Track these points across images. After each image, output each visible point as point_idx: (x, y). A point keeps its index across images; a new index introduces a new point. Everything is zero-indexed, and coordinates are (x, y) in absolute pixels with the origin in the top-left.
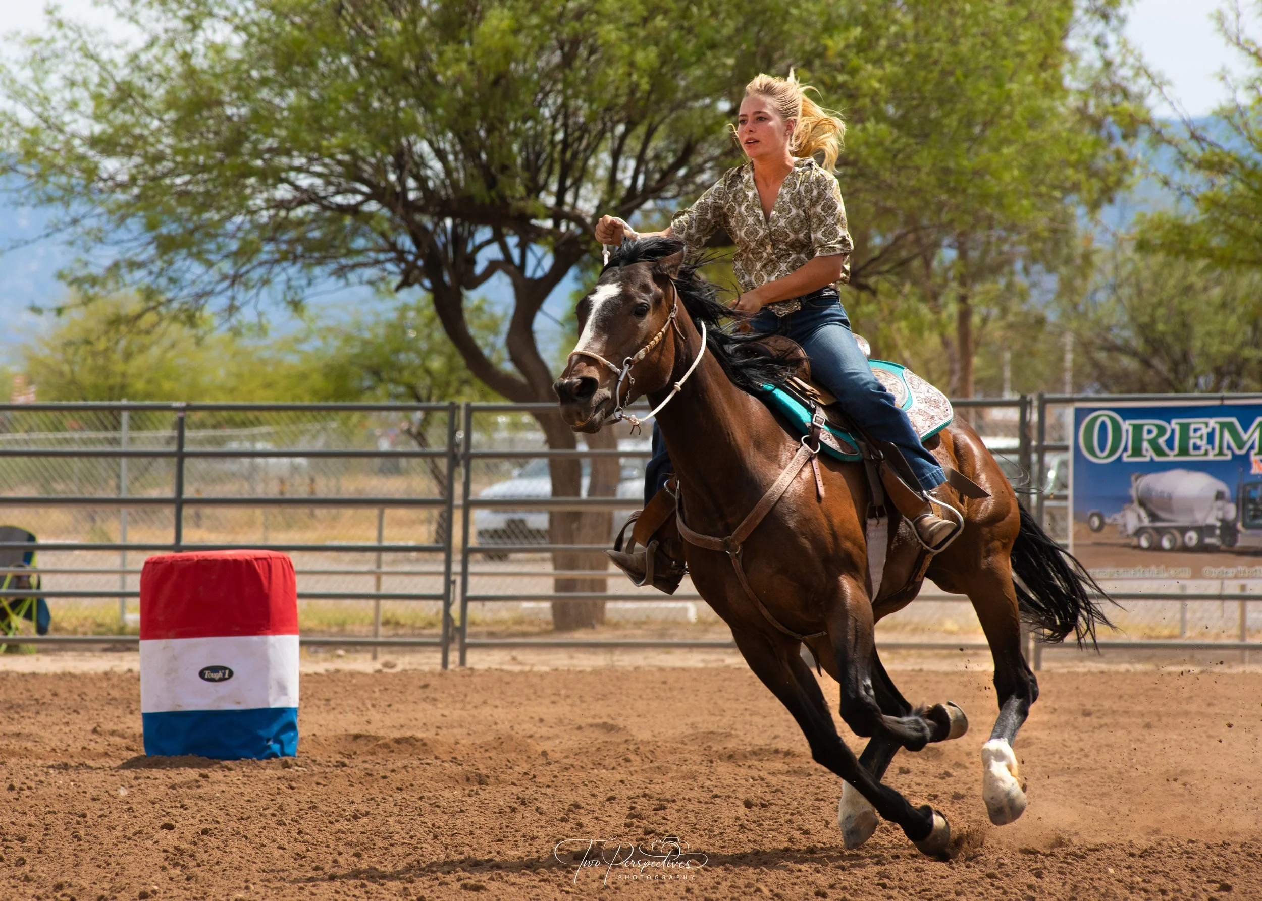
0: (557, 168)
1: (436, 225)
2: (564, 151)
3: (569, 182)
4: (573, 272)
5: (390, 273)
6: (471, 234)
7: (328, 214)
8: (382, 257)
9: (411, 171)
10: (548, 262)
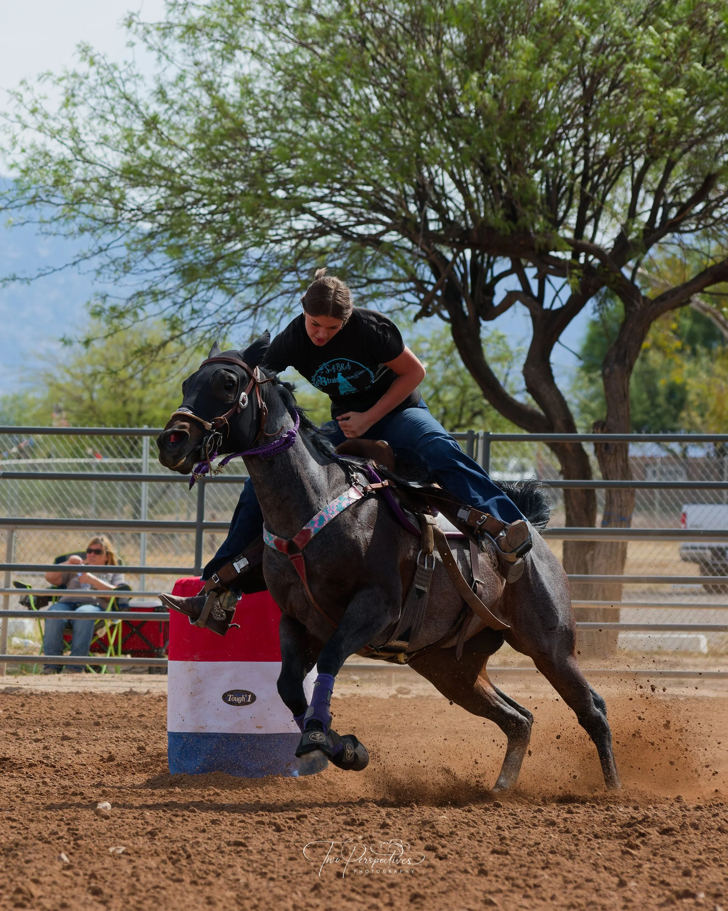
0: (576, 202)
1: (456, 255)
2: (584, 183)
3: (589, 213)
4: (591, 304)
5: (409, 303)
6: (490, 265)
7: (348, 244)
8: (402, 287)
9: (432, 202)
10: (566, 294)
